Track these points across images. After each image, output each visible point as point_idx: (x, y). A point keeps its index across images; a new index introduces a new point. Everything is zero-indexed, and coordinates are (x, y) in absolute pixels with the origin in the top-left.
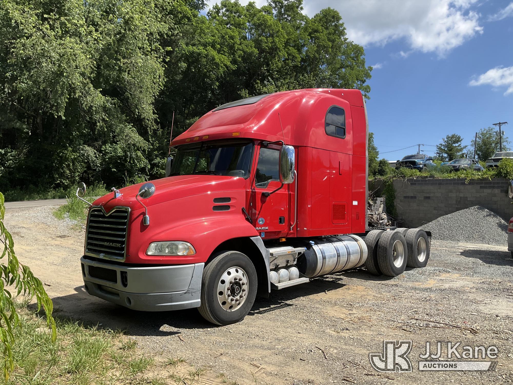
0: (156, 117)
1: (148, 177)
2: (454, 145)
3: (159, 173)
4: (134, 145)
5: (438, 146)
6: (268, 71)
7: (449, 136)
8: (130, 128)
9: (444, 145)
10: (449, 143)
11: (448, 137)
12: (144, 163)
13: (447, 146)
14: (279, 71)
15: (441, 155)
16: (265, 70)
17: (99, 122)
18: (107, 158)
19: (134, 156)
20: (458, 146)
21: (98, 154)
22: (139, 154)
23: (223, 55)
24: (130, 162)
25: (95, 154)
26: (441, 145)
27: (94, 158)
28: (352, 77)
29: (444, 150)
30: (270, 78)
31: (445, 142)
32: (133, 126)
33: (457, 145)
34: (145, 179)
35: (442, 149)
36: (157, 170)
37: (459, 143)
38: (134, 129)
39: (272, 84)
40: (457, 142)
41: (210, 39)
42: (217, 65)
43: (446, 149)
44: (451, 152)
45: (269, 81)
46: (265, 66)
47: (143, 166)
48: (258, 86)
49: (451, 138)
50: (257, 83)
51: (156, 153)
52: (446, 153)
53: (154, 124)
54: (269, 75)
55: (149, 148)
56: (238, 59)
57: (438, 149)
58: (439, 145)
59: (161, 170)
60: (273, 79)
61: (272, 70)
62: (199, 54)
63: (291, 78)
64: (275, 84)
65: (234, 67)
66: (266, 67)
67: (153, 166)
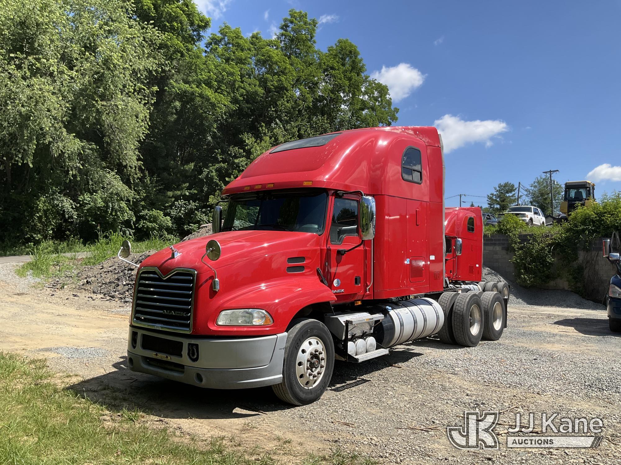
0: (141, 164)
1: (133, 231)
2: (508, 195)
3: (145, 226)
4: (117, 194)
5: (488, 196)
6: (276, 111)
7: (501, 184)
8: (114, 175)
9: (495, 195)
10: (502, 193)
11: (500, 186)
12: (128, 215)
13: (499, 197)
14: (288, 112)
15: (492, 206)
16: (273, 111)
17: (72, 170)
18: (85, 210)
19: (116, 207)
20: (512, 196)
21: (75, 205)
22: (123, 204)
23: (221, 94)
24: (111, 214)
25: (72, 205)
26: (493, 194)
27: (71, 210)
28: (373, 121)
29: (496, 200)
30: (278, 121)
31: (497, 191)
32: (117, 173)
33: (510, 195)
34: (130, 233)
35: (493, 200)
36: (143, 223)
37: (513, 193)
38: (118, 176)
39: (280, 127)
40: (511, 191)
41: (204, 76)
42: (213, 105)
43: (498, 200)
44: (503, 203)
45: (276, 124)
46: (272, 107)
47: (126, 218)
48: (263, 130)
49: (504, 187)
50: (262, 126)
51: (143, 203)
52: (498, 204)
53: (138, 171)
54: (277, 117)
55: (135, 198)
56: (240, 98)
57: (490, 199)
58: (490, 195)
59: (148, 223)
60: (281, 121)
61: (280, 111)
62: (193, 94)
63: (302, 120)
64: (284, 127)
65: (234, 107)
66: (274, 108)
67: (139, 218)
